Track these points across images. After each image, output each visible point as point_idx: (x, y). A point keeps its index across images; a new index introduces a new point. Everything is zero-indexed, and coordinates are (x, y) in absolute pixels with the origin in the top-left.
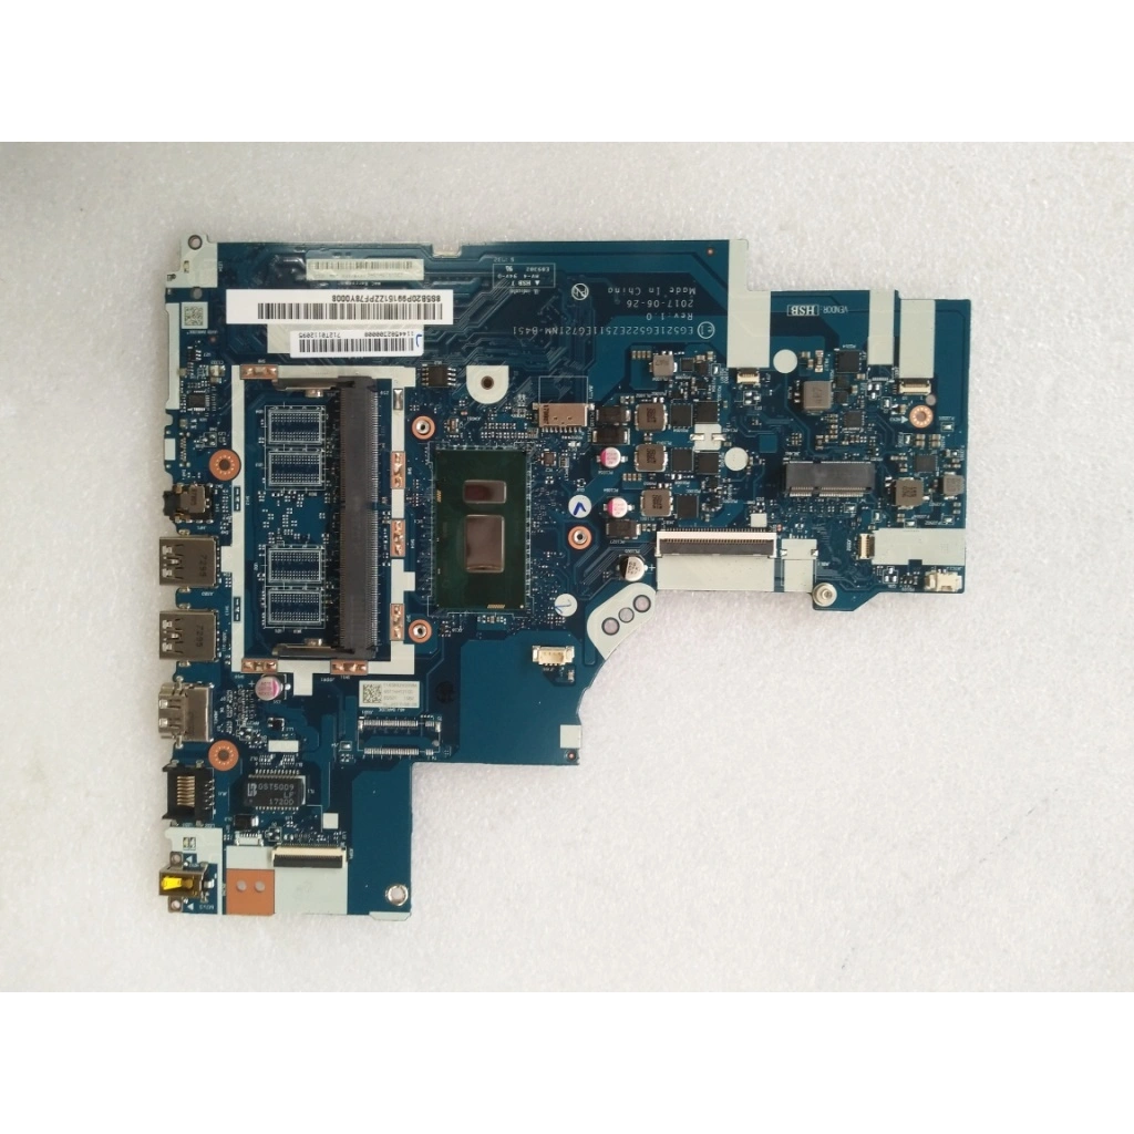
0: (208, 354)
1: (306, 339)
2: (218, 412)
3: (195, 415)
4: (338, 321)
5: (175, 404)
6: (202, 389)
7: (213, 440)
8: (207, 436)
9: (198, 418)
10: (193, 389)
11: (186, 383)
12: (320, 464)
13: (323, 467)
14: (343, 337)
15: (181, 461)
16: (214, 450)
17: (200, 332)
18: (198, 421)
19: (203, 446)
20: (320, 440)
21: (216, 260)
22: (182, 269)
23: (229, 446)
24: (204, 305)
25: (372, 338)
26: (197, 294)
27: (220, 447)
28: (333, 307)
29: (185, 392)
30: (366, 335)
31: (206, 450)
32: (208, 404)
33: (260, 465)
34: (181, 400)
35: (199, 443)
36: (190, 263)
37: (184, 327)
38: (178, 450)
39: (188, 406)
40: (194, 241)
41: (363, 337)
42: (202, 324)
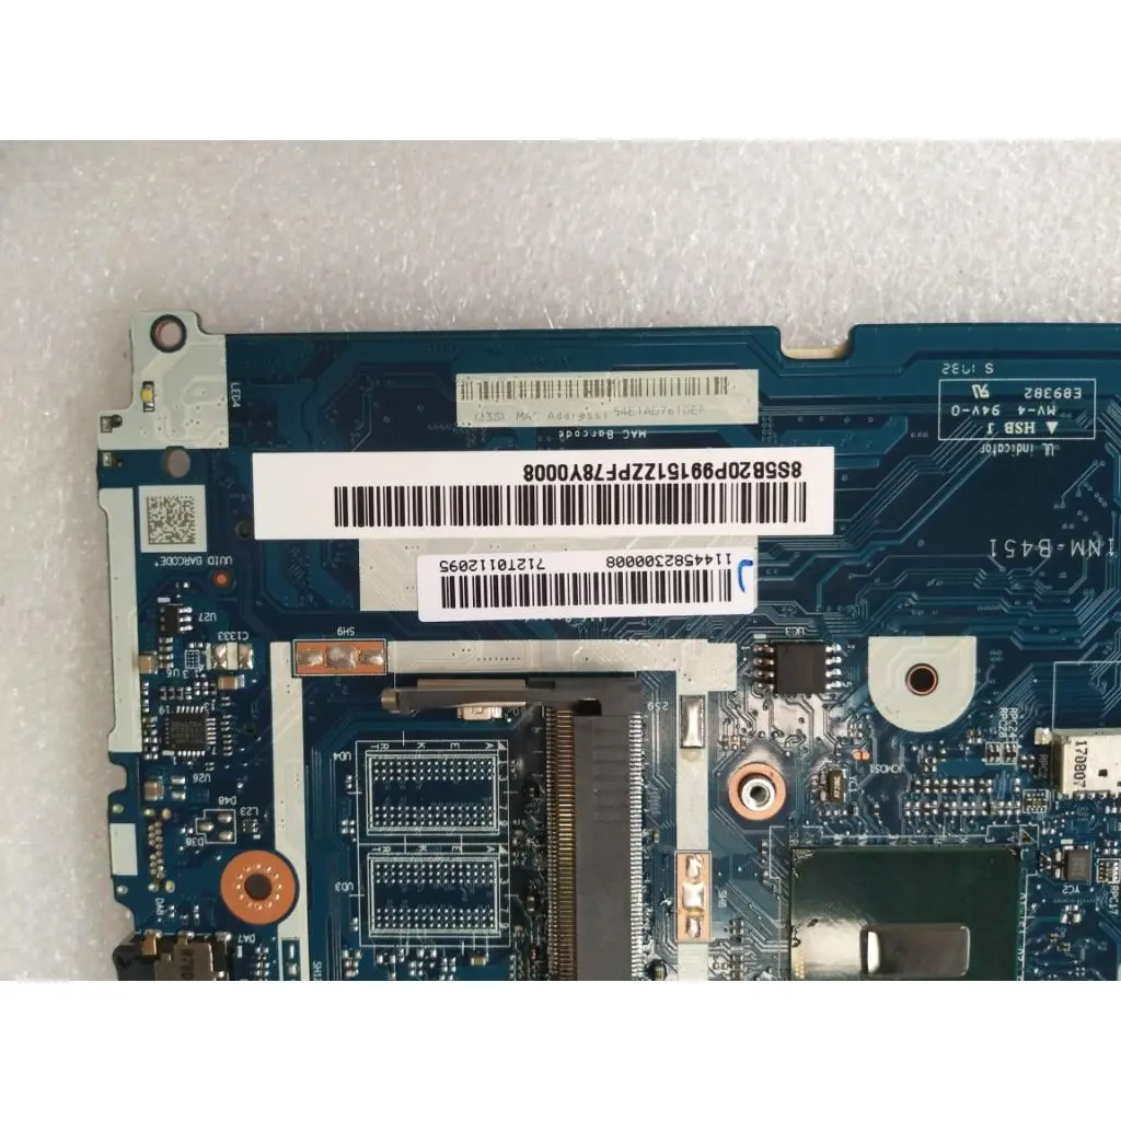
0: (210, 616)
1: (457, 574)
2: (237, 756)
3: (181, 768)
4: (539, 530)
5: (130, 739)
6: (197, 701)
7: (229, 827)
8: (213, 818)
9: (188, 774)
10: (174, 704)
11: (156, 689)
12: (497, 882)
13: (504, 889)
14: (551, 570)
15: (152, 879)
16: (231, 852)
17: (187, 561)
18: (189, 781)
19: (203, 842)
20: (496, 826)
21: (224, 378)
22: (137, 403)
23: (267, 843)
24: (197, 493)
25: (625, 570)
26: (179, 465)
27: (245, 843)
28: (526, 495)
29: (153, 712)
30: (611, 562)
31: (209, 851)
32: (211, 739)
33: (348, 886)
34: (145, 728)
35: (193, 836)
36: (157, 386)
37: (146, 548)
38: (144, 851)
39: (162, 747)
40: (166, 331)
41: (602, 568)
42: (191, 541)
